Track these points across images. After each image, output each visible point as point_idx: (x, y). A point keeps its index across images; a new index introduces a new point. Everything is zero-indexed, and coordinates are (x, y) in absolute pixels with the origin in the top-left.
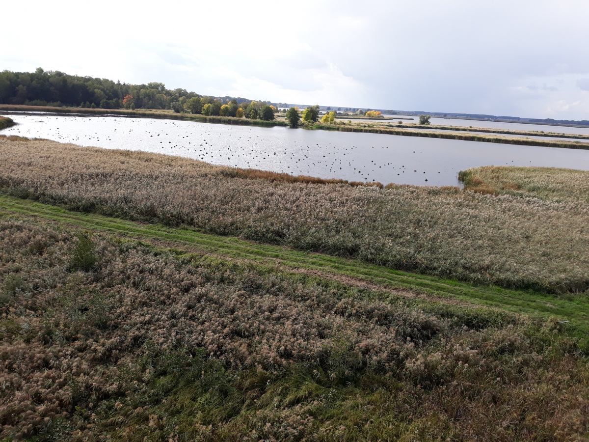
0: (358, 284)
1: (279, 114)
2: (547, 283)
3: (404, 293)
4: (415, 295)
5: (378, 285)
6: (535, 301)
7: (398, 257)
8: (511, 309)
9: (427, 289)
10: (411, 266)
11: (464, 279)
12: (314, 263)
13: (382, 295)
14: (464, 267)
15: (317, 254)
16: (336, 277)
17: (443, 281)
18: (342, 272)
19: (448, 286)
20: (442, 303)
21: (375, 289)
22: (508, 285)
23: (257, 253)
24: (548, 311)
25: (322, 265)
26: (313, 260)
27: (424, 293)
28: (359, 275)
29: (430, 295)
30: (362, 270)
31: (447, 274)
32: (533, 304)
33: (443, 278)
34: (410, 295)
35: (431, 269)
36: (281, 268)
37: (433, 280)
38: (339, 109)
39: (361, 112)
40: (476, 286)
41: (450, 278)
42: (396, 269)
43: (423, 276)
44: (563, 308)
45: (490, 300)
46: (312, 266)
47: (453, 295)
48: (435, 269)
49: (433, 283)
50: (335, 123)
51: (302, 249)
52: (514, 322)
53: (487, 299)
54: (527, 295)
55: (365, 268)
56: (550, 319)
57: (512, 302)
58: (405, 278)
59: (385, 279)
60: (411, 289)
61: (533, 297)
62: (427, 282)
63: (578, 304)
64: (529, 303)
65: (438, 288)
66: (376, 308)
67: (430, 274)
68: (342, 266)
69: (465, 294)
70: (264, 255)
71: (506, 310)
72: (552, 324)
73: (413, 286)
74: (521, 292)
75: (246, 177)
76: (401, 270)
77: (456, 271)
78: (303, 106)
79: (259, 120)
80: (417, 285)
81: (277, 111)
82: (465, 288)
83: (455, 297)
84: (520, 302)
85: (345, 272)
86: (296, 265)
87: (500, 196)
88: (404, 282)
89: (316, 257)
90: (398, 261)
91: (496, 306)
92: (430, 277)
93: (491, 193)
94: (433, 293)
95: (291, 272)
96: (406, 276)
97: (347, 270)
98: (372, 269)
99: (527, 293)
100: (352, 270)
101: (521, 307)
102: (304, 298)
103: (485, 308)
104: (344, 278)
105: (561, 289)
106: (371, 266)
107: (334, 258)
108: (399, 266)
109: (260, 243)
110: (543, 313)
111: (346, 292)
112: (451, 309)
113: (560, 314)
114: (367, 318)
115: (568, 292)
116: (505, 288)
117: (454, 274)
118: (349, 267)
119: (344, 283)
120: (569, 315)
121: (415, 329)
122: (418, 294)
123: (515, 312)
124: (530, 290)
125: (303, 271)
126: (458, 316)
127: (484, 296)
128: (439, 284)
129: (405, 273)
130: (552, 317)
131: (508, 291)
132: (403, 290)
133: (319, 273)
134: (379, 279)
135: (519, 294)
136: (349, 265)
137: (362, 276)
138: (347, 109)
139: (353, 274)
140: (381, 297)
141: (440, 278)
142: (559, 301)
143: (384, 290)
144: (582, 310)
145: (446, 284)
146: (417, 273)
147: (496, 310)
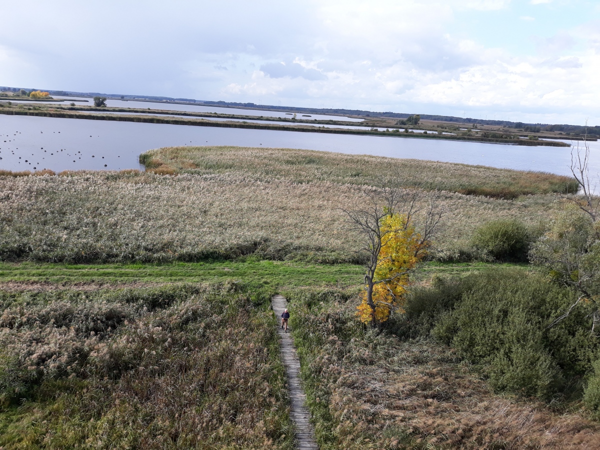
0: (31, 288)
2: (222, 250)
3: (85, 287)
4: (98, 287)
5: (55, 285)
6: (214, 269)
7: (76, 250)
8: (194, 280)
9: (110, 277)
10: (90, 258)
11: (147, 261)
13: (60, 294)
14: (146, 249)
17: (127, 267)
18: (9, 278)
19: (131, 270)
20: (125, 289)
21: (50, 289)
22: (190, 258)
24: (225, 275)
27: (107, 283)
28: (31, 278)
29: (114, 284)
30: (34, 272)
31: (130, 259)
32: (213, 271)
33: (126, 264)
34: (93, 287)
35: (113, 257)
37: (116, 268)
40: (161, 266)
41: (134, 262)
42: (76, 263)
43: (106, 266)
44: (238, 269)
45: (174, 276)
47: (137, 278)
48: (117, 256)
49: (117, 271)
52: (197, 292)
53: (171, 275)
54: (207, 265)
55: (38, 269)
56: (227, 281)
57: (195, 274)
58: (86, 271)
59: (63, 276)
60: (93, 281)
61: (212, 266)
62: (110, 270)
63: (249, 264)
64: (209, 271)
65: (121, 275)
66: (52, 310)
67: (113, 262)
68: (8, 271)
69: (150, 275)
71: (189, 282)
72: (229, 285)
73: (94, 278)
74: (202, 263)
76: (81, 263)
77: (138, 254)
80: (100, 275)
82: (149, 269)
83: (139, 280)
84: (201, 272)
85: (12, 277)
87: (179, 176)
88: (84, 275)
90: (77, 253)
91: (180, 280)
92: (112, 265)
93: (171, 174)
94: (116, 281)
96: (86, 269)
97: (16, 275)
98: (47, 268)
99: (207, 262)
100: (21, 274)
101: (202, 276)
103: (170, 285)
104: (11, 285)
105: (235, 253)
106: (45, 265)
108: (78, 260)
110: (222, 278)
111: (15, 301)
112: (136, 293)
113: (236, 275)
114: (42, 323)
115: (241, 255)
116: (188, 261)
117: (137, 257)
118: (18, 272)
119: (13, 290)
120: (243, 275)
121: (99, 321)
122: (101, 285)
123: (197, 282)
124: (210, 260)
126: (143, 299)
127: (168, 273)
128: (123, 271)
129: (86, 266)
130: (229, 279)
131: (190, 264)
132: (84, 284)
134: (55, 278)
135: (201, 265)
136: (18, 269)
137: (34, 278)
139: (22, 278)
140: (59, 297)
141: (124, 264)
142: (234, 265)
143: (62, 288)
144: (252, 268)
145: (129, 269)
146: (99, 263)
147: (180, 284)
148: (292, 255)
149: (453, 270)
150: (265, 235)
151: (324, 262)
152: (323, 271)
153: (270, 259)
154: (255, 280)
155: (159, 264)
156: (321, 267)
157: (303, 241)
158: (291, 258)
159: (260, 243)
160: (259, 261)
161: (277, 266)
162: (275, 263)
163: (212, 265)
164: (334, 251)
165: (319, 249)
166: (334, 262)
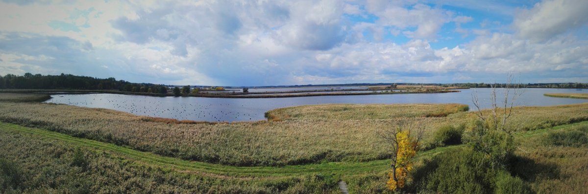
0: (220, 177)
1: (169, 90)
2: (308, 158)
4: (252, 178)
5: (232, 177)
6: (306, 168)
9: (258, 173)
10: (248, 164)
11: (274, 165)
12: (194, 167)
13: (234, 181)
14: (273, 159)
15: (195, 162)
16: (207, 174)
18: (211, 171)
20: (266, 179)
21: (229, 179)
22: (293, 163)
23: (162, 162)
24: (312, 171)
25: (199, 168)
26: (194, 165)
27: (257, 176)
28: (220, 172)
29: (260, 176)
30: (222, 169)
31: (266, 164)
32: (305, 170)
34: (250, 178)
36: (175, 170)
37: (260, 169)
38: (201, 87)
39: (213, 88)
41: (268, 166)
42: (241, 166)
43: (256, 167)
44: (318, 168)
46: (193, 169)
48: (261, 162)
49: (261, 170)
50: (199, 93)
51: (187, 159)
52: (299, 181)
53: (285, 173)
54: (302, 166)
57: (296, 171)
58: (246, 170)
59: (235, 173)
60: (250, 175)
62: (257, 170)
63: (323, 165)
64: (303, 170)
65: (263, 172)
66: (232, 189)
67: (259, 166)
69: (276, 172)
70: (166, 163)
71: (295, 176)
72: (315, 177)
73: (250, 174)
74: (299, 165)
75: (154, 121)
76: (243, 166)
77: (270, 162)
78: (181, 86)
79: (159, 94)
80: (253, 172)
81: (169, 89)
82: (275, 169)
83: (271, 175)
84: (299, 170)
86: (184, 168)
87: (283, 122)
88: (245, 172)
89: (195, 164)
90: (242, 161)
91: (290, 175)
92: (258, 167)
93: (279, 121)
95: (181, 172)
96: (246, 169)
97: (214, 170)
98: (228, 168)
99: (302, 165)
100: (216, 170)
101: (300, 173)
102: (189, 187)
103: (285, 177)
104: (212, 174)
105: (315, 159)
106: (226, 167)
107: (205, 164)
108: (243, 164)
109: (163, 156)
110: (310, 173)
111: (214, 182)
112: (271, 182)
113: (317, 171)
115: (318, 160)
116: (292, 165)
118: (214, 168)
119: (213, 177)
120: (321, 170)
122: (254, 177)
123: (299, 176)
124: (303, 163)
125: (188, 171)
126: (274, 185)
130: (314, 173)
131: (294, 166)
132: (246, 177)
133: (198, 172)
134: (232, 173)
135: (299, 167)
137: (222, 173)
138: (205, 87)
139: (217, 172)
140: (234, 183)
141: (264, 167)
142: (315, 165)
143: (235, 178)
144: (325, 167)
145: (266, 169)
146: (252, 166)
147: (290, 177)
148: (345, 158)
149: (429, 154)
150: (329, 149)
151: (364, 161)
152: (364, 165)
153: (333, 161)
154: (328, 173)
155: (279, 167)
156: (362, 163)
157: (350, 150)
158: (345, 160)
159: (327, 153)
160: (328, 163)
161: (338, 165)
162: (337, 163)
163: (304, 166)
164: (368, 154)
165: (360, 154)
166: (369, 160)
